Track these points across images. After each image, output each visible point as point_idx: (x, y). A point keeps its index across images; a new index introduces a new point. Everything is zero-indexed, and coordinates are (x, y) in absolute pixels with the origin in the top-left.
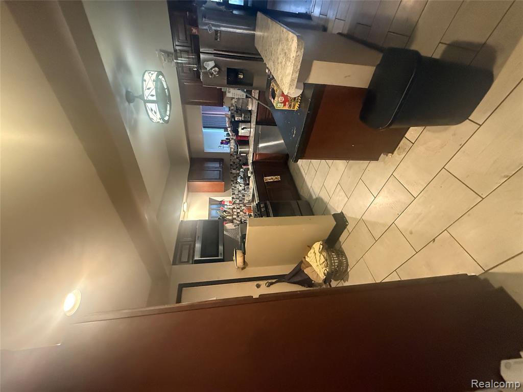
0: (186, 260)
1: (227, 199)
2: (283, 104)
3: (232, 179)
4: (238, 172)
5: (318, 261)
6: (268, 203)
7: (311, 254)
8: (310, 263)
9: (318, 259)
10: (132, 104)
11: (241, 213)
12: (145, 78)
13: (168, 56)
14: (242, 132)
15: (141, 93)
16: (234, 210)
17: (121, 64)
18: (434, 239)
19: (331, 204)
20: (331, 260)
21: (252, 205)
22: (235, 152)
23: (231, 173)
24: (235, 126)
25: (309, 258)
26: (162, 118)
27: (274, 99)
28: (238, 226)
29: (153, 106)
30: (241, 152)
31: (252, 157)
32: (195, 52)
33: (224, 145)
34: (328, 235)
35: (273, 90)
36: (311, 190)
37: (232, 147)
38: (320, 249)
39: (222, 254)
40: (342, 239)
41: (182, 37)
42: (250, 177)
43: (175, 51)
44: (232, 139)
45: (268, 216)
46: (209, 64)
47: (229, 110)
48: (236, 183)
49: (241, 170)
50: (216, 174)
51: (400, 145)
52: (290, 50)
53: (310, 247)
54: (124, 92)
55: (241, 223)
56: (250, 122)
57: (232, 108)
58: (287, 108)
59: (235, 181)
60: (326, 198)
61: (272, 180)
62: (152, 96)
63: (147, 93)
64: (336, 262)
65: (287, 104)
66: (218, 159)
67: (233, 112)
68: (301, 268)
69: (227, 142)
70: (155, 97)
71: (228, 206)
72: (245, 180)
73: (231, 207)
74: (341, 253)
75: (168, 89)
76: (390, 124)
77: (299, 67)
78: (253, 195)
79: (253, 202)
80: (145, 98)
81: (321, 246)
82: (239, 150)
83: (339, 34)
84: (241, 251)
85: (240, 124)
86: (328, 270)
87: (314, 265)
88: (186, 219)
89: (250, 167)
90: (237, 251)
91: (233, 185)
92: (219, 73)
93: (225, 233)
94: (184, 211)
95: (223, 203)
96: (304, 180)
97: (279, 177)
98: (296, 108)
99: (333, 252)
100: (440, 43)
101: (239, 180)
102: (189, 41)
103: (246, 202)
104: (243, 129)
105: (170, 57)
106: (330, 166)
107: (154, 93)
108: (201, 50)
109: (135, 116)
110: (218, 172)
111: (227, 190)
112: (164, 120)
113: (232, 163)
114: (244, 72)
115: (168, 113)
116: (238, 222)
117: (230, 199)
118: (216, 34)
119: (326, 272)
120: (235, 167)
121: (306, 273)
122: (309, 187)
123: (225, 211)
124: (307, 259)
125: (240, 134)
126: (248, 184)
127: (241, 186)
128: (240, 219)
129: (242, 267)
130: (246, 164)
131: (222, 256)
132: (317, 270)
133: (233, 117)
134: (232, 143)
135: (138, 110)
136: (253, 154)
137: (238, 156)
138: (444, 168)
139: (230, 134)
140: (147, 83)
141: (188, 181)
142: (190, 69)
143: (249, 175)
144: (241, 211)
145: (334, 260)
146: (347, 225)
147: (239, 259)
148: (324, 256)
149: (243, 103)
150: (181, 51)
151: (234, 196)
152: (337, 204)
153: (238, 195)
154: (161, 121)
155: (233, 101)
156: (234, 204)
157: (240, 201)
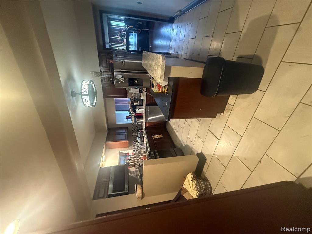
0: (102, 196)
1: (130, 151)
2: (158, 90)
3: (133, 139)
4: (137, 134)
5: (191, 187)
6: (156, 151)
7: (186, 182)
8: (186, 189)
9: (191, 185)
10: (74, 98)
11: (140, 160)
12: (83, 83)
13: (97, 74)
14: (138, 111)
15: (80, 92)
16: (135, 158)
17: (70, 78)
18: (260, 162)
19: (194, 148)
20: (200, 185)
21: (146, 154)
22: (135, 123)
23: (133, 135)
24: (134, 108)
25: (185, 185)
26: (91, 104)
27: (153, 87)
28: (138, 168)
29: (87, 98)
30: (138, 123)
31: (144, 125)
32: (111, 72)
33: (128, 119)
34: (195, 168)
35: (153, 83)
36: (181, 141)
37: (133, 120)
38: (191, 178)
39: (128, 189)
40: (204, 170)
41: (105, 65)
42: (144, 136)
43: (101, 71)
44: (133, 115)
45: (156, 158)
46: (118, 76)
47: (131, 100)
48: (136, 141)
49: (139, 133)
50: (123, 136)
51: (226, 108)
52: (159, 62)
53: (185, 178)
54: (70, 91)
55: (140, 166)
56: (142, 105)
57: (132, 99)
58: (160, 91)
59: (135, 140)
60: (190, 145)
61: (157, 137)
62: (86, 92)
63: (83, 91)
64: (204, 187)
65: (160, 89)
66: (125, 127)
67: (132, 100)
68: (182, 194)
69: (130, 117)
70: (88, 93)
71: (131, 156)
72: (141, 139)
73: (133, 156)
74: (205, 180)
75: (96, 89)
76: (217, 94)
77: (164, 69)
78: (147, 148)
79: (147, 152)
80: (82, 94)
81: (192, 176)
82: (137, 121)
83: (185, 59)
84: (140, 185)
85: (137, 106)
86: (199, 193)
87: (189, 190)
88: (104, 167)
89: (144, 131)
90: (137, 185)
91: (134, 143)
92: (124, 80)
93: (129, 174)
94: (103, 161)
95: (128, 154)
96: (177, 135)
97: (162, 135)
98: (166, 91)
99: (201, 180)
100: (234, 57)
101: (138, 139)
102: (108, 66)
103: (142, 152)
104: (138, 109)
105: (98, 75)
106: (190, 125)
107: (87, 91)
108: (114, 70)
109: (76, 104)
110: (125, 135)
111: (130, 146)
112: (92, 105)
113: (133, 130)
114: (138, 79)
115: (95, 101)
116: (138, 166)
117: (132, 151)
118: (123, 62)
119: (198, 194)
120: (135, 132)
121: (185, 197)
122: (180, 139)
123: (129, 160)
124: (184, 186)
125: (137, 113)
126: (143, 141)
127: (139, 143)
128: (139, 164)
129: (141, 197)
130: (142, 129)
131: (128, 190)
132: (192, 194)
133: (133, 103)
134: (133, 118)
135: (77, 100)
136: (145, 123)
137: (137, 125)
138: (253, 117)
139: (132, 113)
140: (84, 86)
141: (106, 142)
142: (109, 80)
143: (144, 135)
144: (139, 159)
145: (202, 185)
146: (206, 160)
147: (139, 191)
148: (195, 183)
149: (138, 96)
150: (104, 72)
151: (135, 149)
152: (198, 147)
153: (137, 148)
154: (91, 106)
155: (133, 95)
156: (135, 154)
157: (138, 152)
